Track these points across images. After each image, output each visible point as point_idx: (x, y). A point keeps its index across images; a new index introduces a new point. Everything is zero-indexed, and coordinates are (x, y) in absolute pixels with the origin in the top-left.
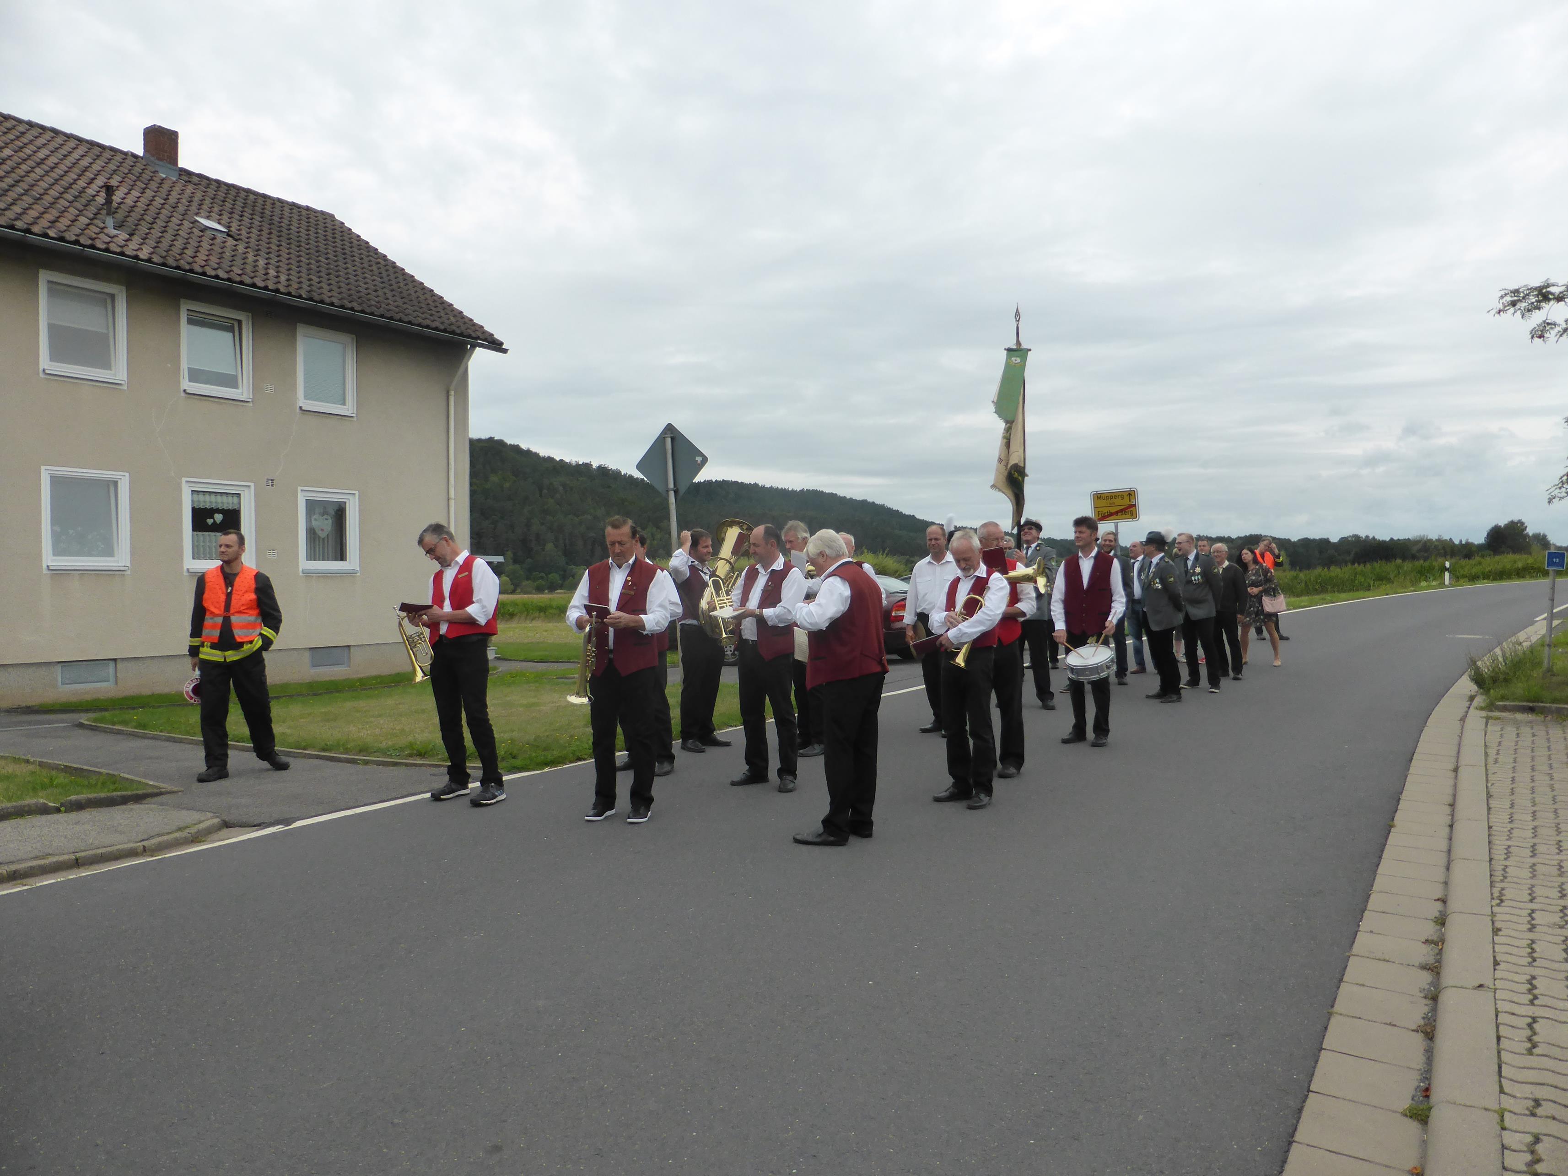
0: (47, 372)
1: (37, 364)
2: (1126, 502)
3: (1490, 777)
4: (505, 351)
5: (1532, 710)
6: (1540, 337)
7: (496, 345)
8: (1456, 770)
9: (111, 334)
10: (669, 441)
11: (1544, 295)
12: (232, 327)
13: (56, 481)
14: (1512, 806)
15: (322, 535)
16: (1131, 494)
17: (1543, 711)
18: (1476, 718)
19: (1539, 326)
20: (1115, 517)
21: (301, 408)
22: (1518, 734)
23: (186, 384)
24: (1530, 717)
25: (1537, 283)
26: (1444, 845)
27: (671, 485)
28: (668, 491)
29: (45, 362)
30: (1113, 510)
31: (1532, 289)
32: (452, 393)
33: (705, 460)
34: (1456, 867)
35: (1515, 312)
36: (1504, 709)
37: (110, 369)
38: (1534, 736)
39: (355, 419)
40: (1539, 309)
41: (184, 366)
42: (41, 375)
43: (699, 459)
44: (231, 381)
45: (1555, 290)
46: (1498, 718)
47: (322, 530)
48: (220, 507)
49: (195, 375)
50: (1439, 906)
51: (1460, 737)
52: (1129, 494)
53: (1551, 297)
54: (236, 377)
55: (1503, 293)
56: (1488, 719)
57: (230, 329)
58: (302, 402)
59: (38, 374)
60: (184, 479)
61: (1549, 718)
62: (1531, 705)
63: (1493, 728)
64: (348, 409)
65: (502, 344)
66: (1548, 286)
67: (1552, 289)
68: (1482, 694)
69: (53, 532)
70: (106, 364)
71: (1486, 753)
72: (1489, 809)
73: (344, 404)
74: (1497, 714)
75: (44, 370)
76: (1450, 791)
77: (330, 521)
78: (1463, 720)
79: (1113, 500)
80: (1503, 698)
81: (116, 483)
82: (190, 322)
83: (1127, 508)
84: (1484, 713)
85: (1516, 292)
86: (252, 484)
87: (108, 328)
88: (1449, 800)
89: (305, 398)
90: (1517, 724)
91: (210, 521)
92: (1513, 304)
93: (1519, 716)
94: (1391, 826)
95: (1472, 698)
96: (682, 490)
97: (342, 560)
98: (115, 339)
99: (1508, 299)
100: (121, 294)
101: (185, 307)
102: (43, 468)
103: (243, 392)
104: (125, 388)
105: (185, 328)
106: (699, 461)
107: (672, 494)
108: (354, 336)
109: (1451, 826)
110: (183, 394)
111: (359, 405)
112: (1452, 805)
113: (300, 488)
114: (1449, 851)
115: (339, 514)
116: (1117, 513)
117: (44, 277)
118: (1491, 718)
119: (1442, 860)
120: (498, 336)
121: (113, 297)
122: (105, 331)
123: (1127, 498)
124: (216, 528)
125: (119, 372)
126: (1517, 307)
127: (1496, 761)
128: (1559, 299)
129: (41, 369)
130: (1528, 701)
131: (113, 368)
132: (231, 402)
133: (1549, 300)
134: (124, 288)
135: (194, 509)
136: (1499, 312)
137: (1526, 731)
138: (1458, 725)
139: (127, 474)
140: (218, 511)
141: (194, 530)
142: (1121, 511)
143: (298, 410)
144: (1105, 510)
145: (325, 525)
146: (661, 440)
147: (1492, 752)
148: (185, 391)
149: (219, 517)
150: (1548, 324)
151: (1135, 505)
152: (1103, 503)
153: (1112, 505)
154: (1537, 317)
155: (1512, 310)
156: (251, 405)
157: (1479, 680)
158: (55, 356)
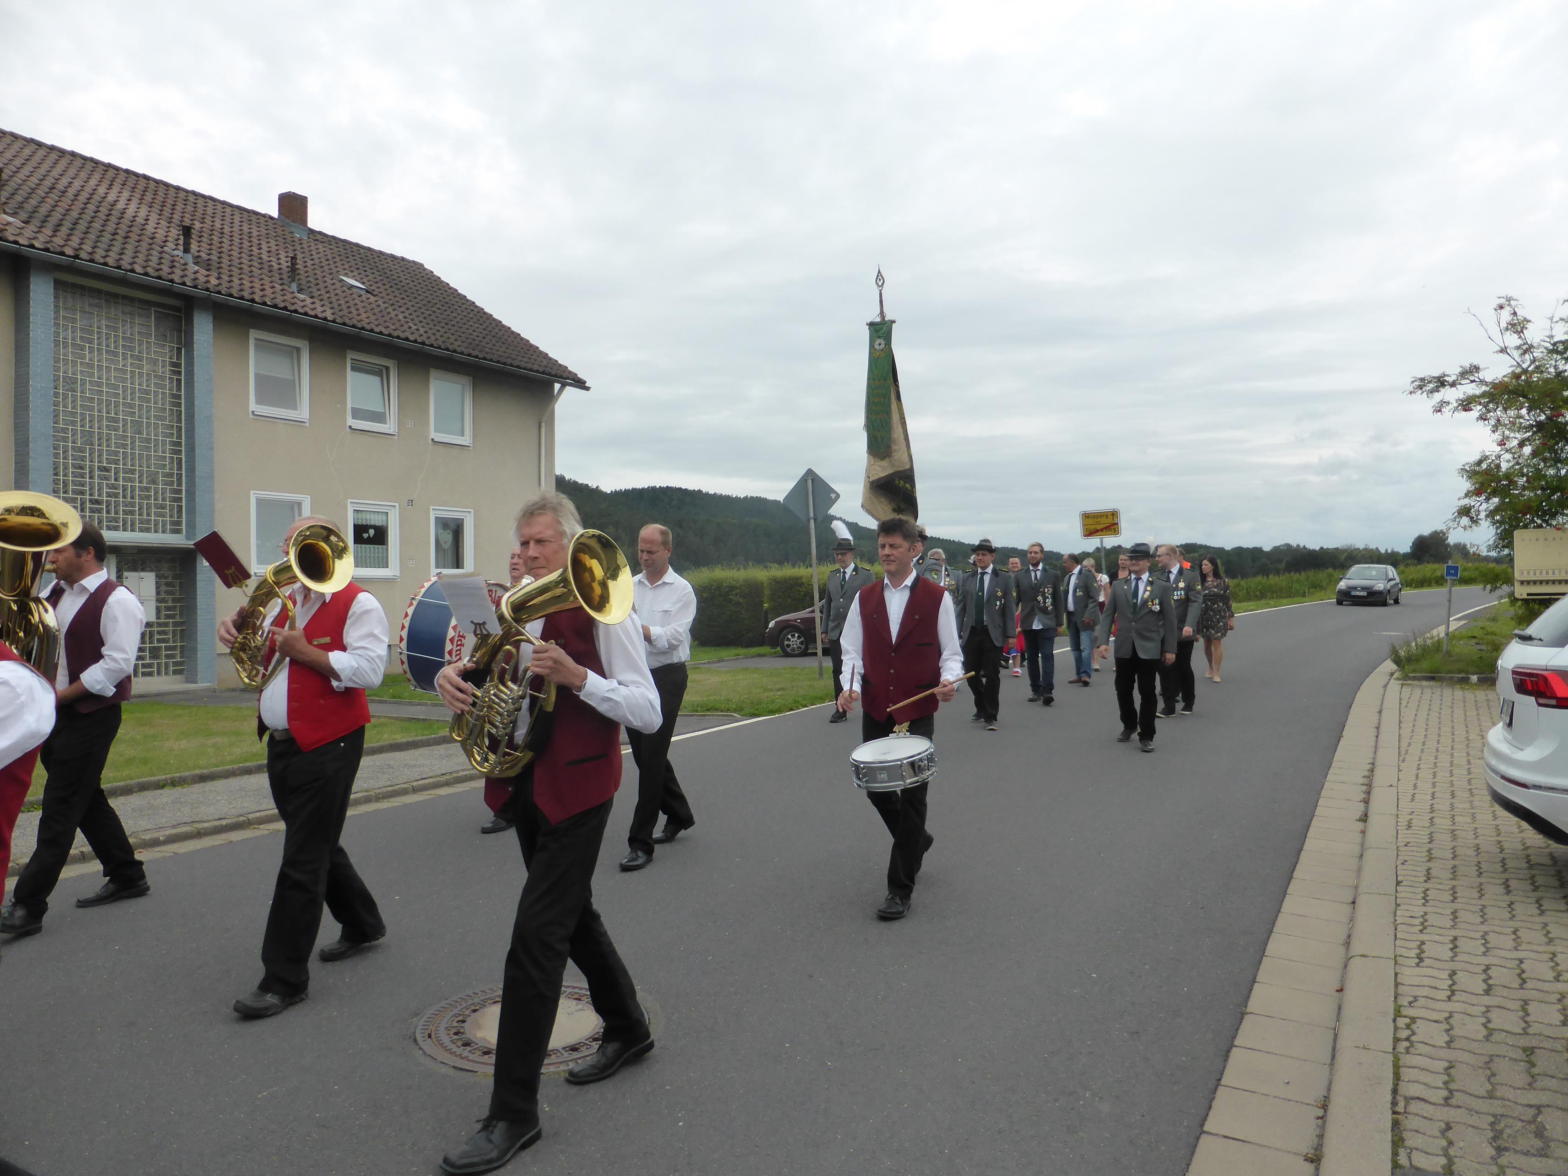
0: (255, 413)
1: (248, 408)
2: (1110, 521)
3: (1402, 714)
4: (588, 389)
5: (1432, 679)
6: (1440, 411)
7: (580, 384)
8: (1380, 712)
9: (297, 382)
10: (810, 482)
11: (1441, 382)
12: (381, 373)
13: (260, 502)
14: (1414, 726)
15: (446, 546)
16: (1114, 514)
17: (1441, 679)
18: (1395, 685)
19: (1438, 403)
20: (1100, 533)
21: (433, 440)
22: (1422, 693)
23: (350, 421)
24: (1432, 683)
25: (1437, 375)
26: (1373, 744)
27: (812, 515)
28: (809, 520)
29: (253, 406)
30: (1099, 527)
31: (1434, 377)
32: (544, 425)
33: (838, 496)
34: (1380, 752)
35: (1423, 392)
36: (1415, 679)
37: (296, 409)
38: (1432, 693)
39: (471, 448)
40: (1438, 391)
41: (349, 406)
42: (251, 416)
43: (833, 496)
44: (380, 418)
45: (1450, 379)
46: (1410, 685)
47: (445, 542)
48: (372, 523)
49: (357, 414)
50: (1371, 766)
51: (1383, 696)
52: (1113, 514)
53: (1446, 383)
54: (385, 413)
55: (1413, 379)
56: (1402, 685)
57: (379, 374)
58: (433, 435)
59: (248, 415)
60: (349, 501)
61: (1445, 684)
62: (1432, 675)
63: (1406, 691)
64: (466, 440)
65: (585, 382)
66: (1443, 377)
67: (1447, 378)
68: (1400, 671)
69: (258, 545)
70: (294, 407)
71: (1400, 703)
72: (1400, 728)
73: (463, 436)
74: (1409, 682)
75: (253, 412)
76: (1376, 721)
77: (451, 535)
78: (1385, 686)
79: (1099, 519)
80: (1414, 671)
81: (299, 504)
82: (353, 369)
83: (1111, 526)
84: (1400, 682)
85: (1422, 380)
86: (397, 504)
87: (294, 375)
88: (1376, 725)
89: (435, 432)
90: (1422, 688)
91: (365, 536)
92: (1420, 387)
93: (1424, 683)
94: (1341, 737)
95: (1392, 674)
96: (820, 519)
97: (458, 567)
98: (300, 384)
99: (1417, 383)
100: (304, 345)
101: (351, 355)
102: (252, 492)
103: (390, 426)
104: (307, 425)
105: (349, 373)
106: (833, 498)
107: (812, 521)
108: (471, 378)
109: (1377, 737)
110: (348, 430)
111: (475, 436)
112: (1378, 728)
113: (432, 507)
114: (1376, 747)
115: (456, 530)
116: (1102, 530)
117: (254, 334)
118: (1405, 684)
119: (1373, 749)
120: (581, 376)
121: (298, 350)
122: (291, 378)
123: (1110, 517)
124: (370, 541)
125: (303, 412)
126: (1424, 389)
127: (1406, 707)
128: (1453, 385)
129: (250, 411)
130: (1431, 673)
131: (299, 408)
132: (383, 435)
133: (1445, 385)
134: (307, 343)
135: (354, 525)
136: (1411, 393)
137: (1428, 692)
138: (1382, 689)
139: (309, 497)
140: (372, 527)
141: (355, 542)
142: (1106, 528)
143: (430, 442)
144: (1093, 527)
145: (448, 537)
146: (803, 482)
147: (1404, 703)
148: (350, 427)
149: (372, 532)
150: (1444, 402)
151: (1117, 523)
152: (1091, 521)
153: (1099, 523)
154: (1438, 397)
155: (1420, 392)
156: (396, 438)
157: (1398, 661)
158: (259, 401)
